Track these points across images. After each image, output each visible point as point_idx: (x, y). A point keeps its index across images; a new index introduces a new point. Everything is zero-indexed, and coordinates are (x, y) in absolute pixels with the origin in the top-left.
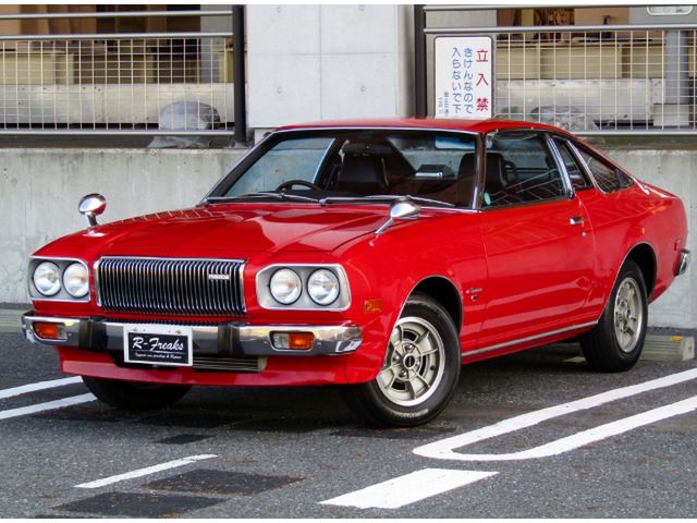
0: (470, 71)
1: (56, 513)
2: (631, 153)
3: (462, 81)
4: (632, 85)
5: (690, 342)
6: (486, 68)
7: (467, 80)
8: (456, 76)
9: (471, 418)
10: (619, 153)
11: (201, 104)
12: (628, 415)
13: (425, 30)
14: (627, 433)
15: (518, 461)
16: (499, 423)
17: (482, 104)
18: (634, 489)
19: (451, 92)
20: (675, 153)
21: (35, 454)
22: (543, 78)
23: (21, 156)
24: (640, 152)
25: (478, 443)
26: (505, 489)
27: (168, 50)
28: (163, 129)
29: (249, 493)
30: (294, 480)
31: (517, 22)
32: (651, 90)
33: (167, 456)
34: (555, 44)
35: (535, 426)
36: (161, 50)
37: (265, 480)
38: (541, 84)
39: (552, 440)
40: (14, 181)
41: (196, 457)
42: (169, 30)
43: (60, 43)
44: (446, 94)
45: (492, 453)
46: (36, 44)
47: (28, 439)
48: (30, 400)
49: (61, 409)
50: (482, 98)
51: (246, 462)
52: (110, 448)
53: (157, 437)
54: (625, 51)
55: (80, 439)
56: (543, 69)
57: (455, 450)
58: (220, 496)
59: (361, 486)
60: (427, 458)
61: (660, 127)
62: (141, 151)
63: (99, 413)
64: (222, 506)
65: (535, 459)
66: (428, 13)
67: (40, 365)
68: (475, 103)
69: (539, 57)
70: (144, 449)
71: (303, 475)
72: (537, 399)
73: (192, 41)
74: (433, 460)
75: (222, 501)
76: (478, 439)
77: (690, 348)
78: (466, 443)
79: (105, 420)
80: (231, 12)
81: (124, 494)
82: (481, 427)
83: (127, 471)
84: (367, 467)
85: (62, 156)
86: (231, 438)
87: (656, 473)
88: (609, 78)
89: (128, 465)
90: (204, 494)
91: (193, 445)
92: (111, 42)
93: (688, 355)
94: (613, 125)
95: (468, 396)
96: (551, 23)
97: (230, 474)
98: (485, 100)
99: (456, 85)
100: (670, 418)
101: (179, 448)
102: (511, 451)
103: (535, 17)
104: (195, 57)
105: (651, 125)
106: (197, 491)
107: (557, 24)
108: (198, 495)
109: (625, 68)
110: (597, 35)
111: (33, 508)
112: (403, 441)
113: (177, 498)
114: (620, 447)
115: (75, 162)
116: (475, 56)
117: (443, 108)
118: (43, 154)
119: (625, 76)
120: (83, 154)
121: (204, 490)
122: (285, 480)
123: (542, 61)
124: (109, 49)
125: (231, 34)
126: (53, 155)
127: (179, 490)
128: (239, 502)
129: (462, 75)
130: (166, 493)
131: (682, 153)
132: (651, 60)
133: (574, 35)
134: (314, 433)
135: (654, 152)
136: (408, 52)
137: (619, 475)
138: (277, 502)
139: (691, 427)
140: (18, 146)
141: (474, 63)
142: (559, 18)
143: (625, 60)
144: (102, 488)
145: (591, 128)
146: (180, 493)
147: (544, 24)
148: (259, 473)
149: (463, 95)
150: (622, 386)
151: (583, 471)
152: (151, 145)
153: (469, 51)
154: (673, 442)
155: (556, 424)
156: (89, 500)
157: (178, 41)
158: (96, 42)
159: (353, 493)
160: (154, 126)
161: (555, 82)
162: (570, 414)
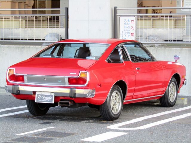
0: (129, 26)
1: (9, 141)
2: (172, 48)
3: (127, 28)
4: (177, 30)
5: (186, 99)
6: (133, 25)
7: (128, 28)
8: (125, 27)
9: (124, 119)
10: (169, 48)
11: (57, 34)
12: (166, 119)
13: (117, 15)
14: (165, 123)
15: (135, 130)
16: (131, 120)
17: (132, 34)
18: (165, 138)
19: (124, 31)
20: (184, 48)
21: (6, 126)
22: (153, 28)
23: (8, 47)
24: (174, 48)
25: (125, 125)
26: (130, 137)
27: (51, 19)
28: (46, 41)
29: (62, 137)
30: (74, 134)
31: (147, 13)
32: (182, 31)
33: (41, 127)
34: (156, 19)
35: (141, 121)
36: (50, 19)
37: (66, 134)
38: (152, 29)
39: (145, 125)
40: (6, 54)
41: (49, 128)
42: (52, 14)
43: (22, 17)
44: (123, 32)
45: (128, 128)
46: (15, 17)
47: (5, 123)
48: (6, 112)
49: (14, 115)
50: (132, 33)
51: (62, 129)
52: (26, 125)
53: (39, 122)
54: (175, 21)
55: (18, 123)
56: (153, 25)
57: (118, 127)
58: (53, 138)
59: (92, 136)
60: (111, 129)
61: (185, 42)
62: (40, 46)
63: (24, 116)
64: (54, 140)
65: (140, 130)
66: (118, 10)
67: (10, 103)
68: (130, 34)
69: (152, 22)
70: (35, 125)
71: (77, 133)
72: (143, 114)
73: (58, 17)
74: (112, 129)
75: (54, 139)
76: (125, 124)
77: (186, 101)
78: (122, 125)
79: (26, 118)
80: (65, 9)
81: (28, 137)
82: (126, 121)
83: (30, 131)
84: (94, 131)
85: (19, 48)
86: (59, 123)
87: (171, 133)
88: (171, 28)
89: (30, 129)
90: (49, 137)
91: (48, 125)
92: (36, 17)
93: (186, 103)
94: (172, 41)
95: (124, 113)
96: (157, 13)
97: (57, 132)
98: (133, 34)
99: (125, 30)
100: (178, 119)
101: (44, 125)
102: (134, 127)
103: (152, 11)
104: (58, 21)
105: (182, 41)
106: (48, 136)
107: (158, 13)
108: (48, 137)
109: (175, 25)
110: (168, 16)
111: (4, 140)
112: (105, 124)
113: (42, 138)
114: (163, 127)
115: (22, 49)
116: (130, 22)
117: (122, 36)
118: (14, 47)
119: (175, 28)
120: (24, 47)
121: (49, 136)
122: (72, 134)
123: (153, 23)
124: (35, 19)
125: (65, 15)
126: (16, 47)
127: (43, 136)
128: (58, 139)
129: (127, 27)
130: (39, 137)
131: (186, 48)
132: (182, 23)
133: (162, 16)
134: (81, 122)
135: (178, 48)
136: (112, 21)
137: (161, 134)
138: (68, 139)
139: (183, 122)
140: (7, 45)
141: (130, 23)
142: (159, 12)
143: (175, 23)
144: (22, 135)
145: (162, 41)
146: (43, 137)
147: (155, 13)
148: (65, 132)
149: (127, 32)
150: (167, 111)
151: (152, 133)
152: (43, 45)
153: (129, 20)
154: (177, 126)
155: (147, 120)
156: (19, 138)
157: (54, 17)
158: (32, 17)
159: (90, 138)
160: (44, 40)
161: (156, 29)
162: (151, 118)
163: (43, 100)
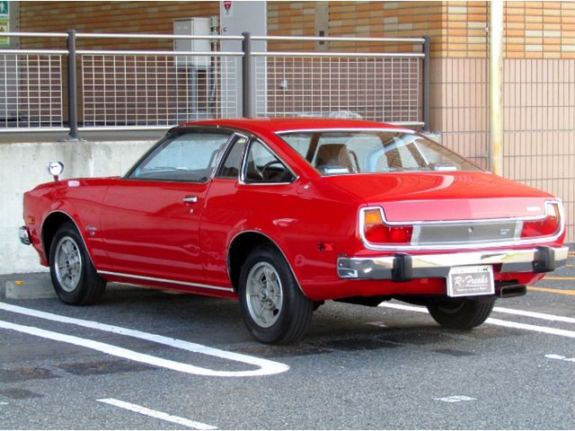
163: (468, 288)
